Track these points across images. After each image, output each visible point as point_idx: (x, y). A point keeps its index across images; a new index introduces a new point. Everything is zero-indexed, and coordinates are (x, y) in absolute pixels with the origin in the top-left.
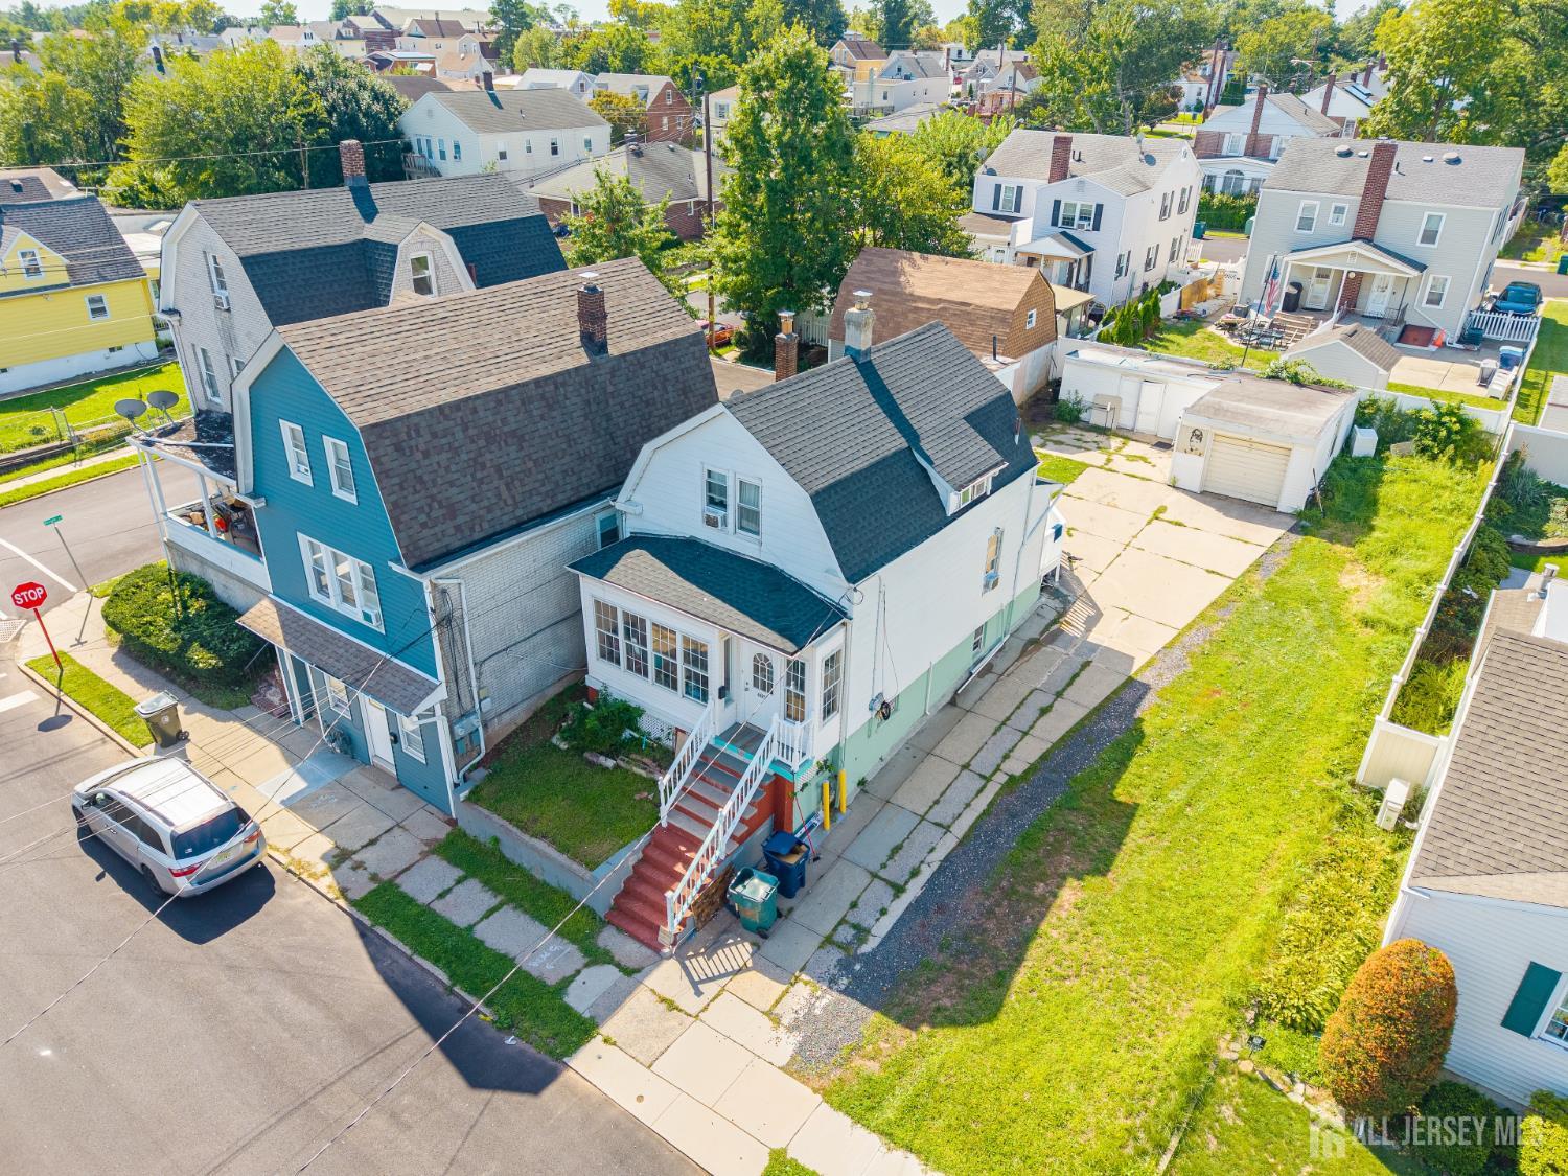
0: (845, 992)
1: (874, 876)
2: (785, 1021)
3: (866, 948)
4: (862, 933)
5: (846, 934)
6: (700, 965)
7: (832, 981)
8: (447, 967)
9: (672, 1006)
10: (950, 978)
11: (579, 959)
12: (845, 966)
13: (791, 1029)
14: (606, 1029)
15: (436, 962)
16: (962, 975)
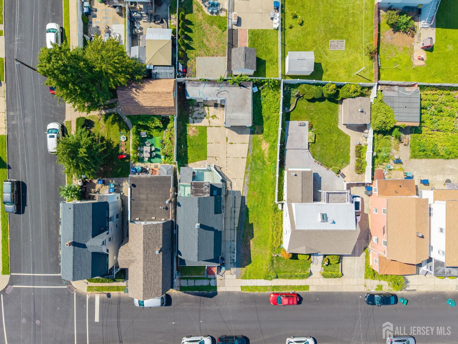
0: (236, 267)
1: (230, 252)
2: (233, 274)
3: (235, 262)
4: (233, 260)
5: (232, 261)
6: (221, 273)
7: (234, 267)
8: (197, 290)
9: (221, 279)
10: (245, 260)
11: (208, 281)
12: (234, 265)
14: (218, 286)
15: (195, 291)
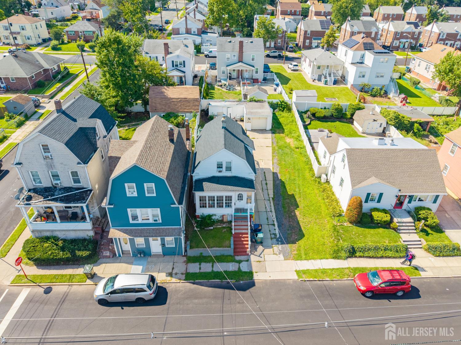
0: (281, 244)
1: (268, 225)
2: (278, 253)
3: (278, 236)
4: (275, 234)
5: (273, 236)
6: (257, 253)
7: (278, 244)
8: (217, 279)
9: (260, 262)
10: (293, 234)
11: (237, 265)
12: (277, 240)
13: (279, 254)
14: (254, 270)
15: (214, 279)
16: (294, 232)
